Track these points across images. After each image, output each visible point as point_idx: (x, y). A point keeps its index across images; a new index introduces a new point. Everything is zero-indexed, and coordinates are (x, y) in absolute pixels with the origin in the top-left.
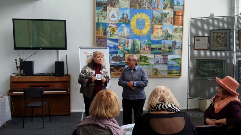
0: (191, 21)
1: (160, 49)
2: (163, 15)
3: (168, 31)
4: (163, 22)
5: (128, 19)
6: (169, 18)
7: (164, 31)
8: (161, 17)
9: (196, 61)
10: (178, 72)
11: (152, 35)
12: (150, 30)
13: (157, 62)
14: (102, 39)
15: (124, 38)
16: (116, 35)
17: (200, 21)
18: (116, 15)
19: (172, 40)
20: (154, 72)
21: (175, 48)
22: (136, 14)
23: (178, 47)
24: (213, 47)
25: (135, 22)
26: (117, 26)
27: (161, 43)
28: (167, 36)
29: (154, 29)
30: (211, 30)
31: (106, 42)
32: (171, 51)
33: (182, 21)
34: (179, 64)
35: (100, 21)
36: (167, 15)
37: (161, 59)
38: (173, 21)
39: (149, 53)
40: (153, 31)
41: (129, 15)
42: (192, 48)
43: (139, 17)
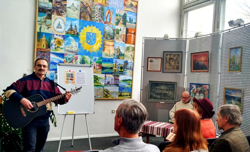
0: (145, 41)
1: (112, 68)
2: (115, 31)
3: (120, 50)
4: (115, 39)
5: (76, 31)
6: (122, 35)
7: (116, 49)
8: (113, 33)
9: (149, 83)
10: (129, 94)
11: (104, 52)
12: (101, 46)
13: (108, 83)
14: (45, 53)
15: (71, 53)
16: (62, 49)
17: (154, 41)
18: (63, 25)
19: (123, 59)
20: (104, 94)
21: (126, 68)
22: (86, 27)
23: (129, 68)
24: (166, 69)
25: (85, 36)
26: (64, 39)
27: (113, 62)
28: (119, 55)
29: (106, 46)
30: (164, 52)
31: (50, 57)
32: (123, 72)
33: (134, 40)
34: (130, 86)
35: (42, 31)
36: (120, 32)
37: (112, 80)
38: (125, 39)
39: (100, 72)
40: (105, 48)
41: (79, 27)
42: (145, 69)
43: (90, 31)
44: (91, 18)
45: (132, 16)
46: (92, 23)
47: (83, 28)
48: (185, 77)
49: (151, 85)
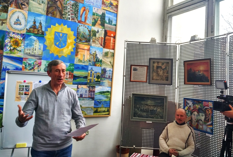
0: (127, 45)
1: (86, 77)
2: (91, 33)
3: (96, 55)
4: (91, 42)
5: (41, 30)
6: (99, 37)
7: (92, 54)
8: (89, 35)
9: (133, 97)
10: (107, 110)
11: (76, 57)
12: (74, 50)
13: (81, 96)
15: (33, 58)
16: (21, 51)
17: (138, 45)
18: (23, 21)
19: (101, 66)
21: (104, 78)
22: (55, 25)
23: (108, 77)
24: (153, 79)
25: (53, 36)
26: (23, 38)
27: (87, 70)
28: (95, 61)
29: (79, 50)
30: (150, 59)
31: (2, 62)
32: (99, 82)
33: (114, 45)
34: (108, 99)
36: (97, 34)
37: (86, 92)
38: (103, 42)
39: (70, 82)
40: (78, 52)
41: (45, 25)
42: (127, 79)
43: (59, 31)
44: (61, 14)
45: (112, 17)
46: (62, 20)
47: (50, 27)
48: (176, 89)
49: (135, 99)
